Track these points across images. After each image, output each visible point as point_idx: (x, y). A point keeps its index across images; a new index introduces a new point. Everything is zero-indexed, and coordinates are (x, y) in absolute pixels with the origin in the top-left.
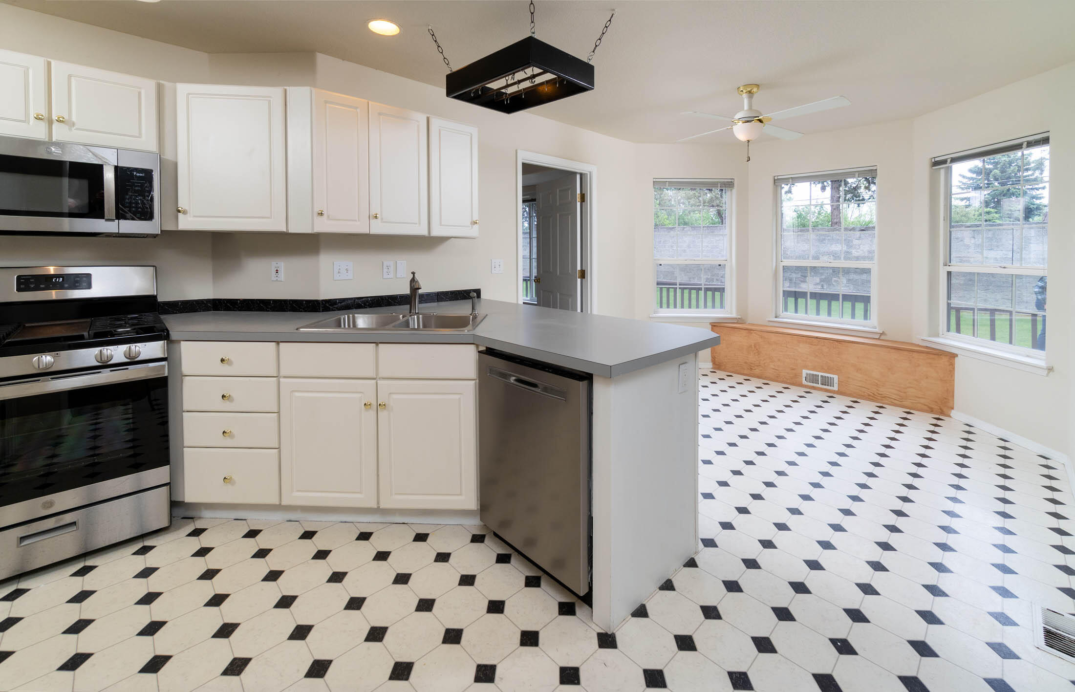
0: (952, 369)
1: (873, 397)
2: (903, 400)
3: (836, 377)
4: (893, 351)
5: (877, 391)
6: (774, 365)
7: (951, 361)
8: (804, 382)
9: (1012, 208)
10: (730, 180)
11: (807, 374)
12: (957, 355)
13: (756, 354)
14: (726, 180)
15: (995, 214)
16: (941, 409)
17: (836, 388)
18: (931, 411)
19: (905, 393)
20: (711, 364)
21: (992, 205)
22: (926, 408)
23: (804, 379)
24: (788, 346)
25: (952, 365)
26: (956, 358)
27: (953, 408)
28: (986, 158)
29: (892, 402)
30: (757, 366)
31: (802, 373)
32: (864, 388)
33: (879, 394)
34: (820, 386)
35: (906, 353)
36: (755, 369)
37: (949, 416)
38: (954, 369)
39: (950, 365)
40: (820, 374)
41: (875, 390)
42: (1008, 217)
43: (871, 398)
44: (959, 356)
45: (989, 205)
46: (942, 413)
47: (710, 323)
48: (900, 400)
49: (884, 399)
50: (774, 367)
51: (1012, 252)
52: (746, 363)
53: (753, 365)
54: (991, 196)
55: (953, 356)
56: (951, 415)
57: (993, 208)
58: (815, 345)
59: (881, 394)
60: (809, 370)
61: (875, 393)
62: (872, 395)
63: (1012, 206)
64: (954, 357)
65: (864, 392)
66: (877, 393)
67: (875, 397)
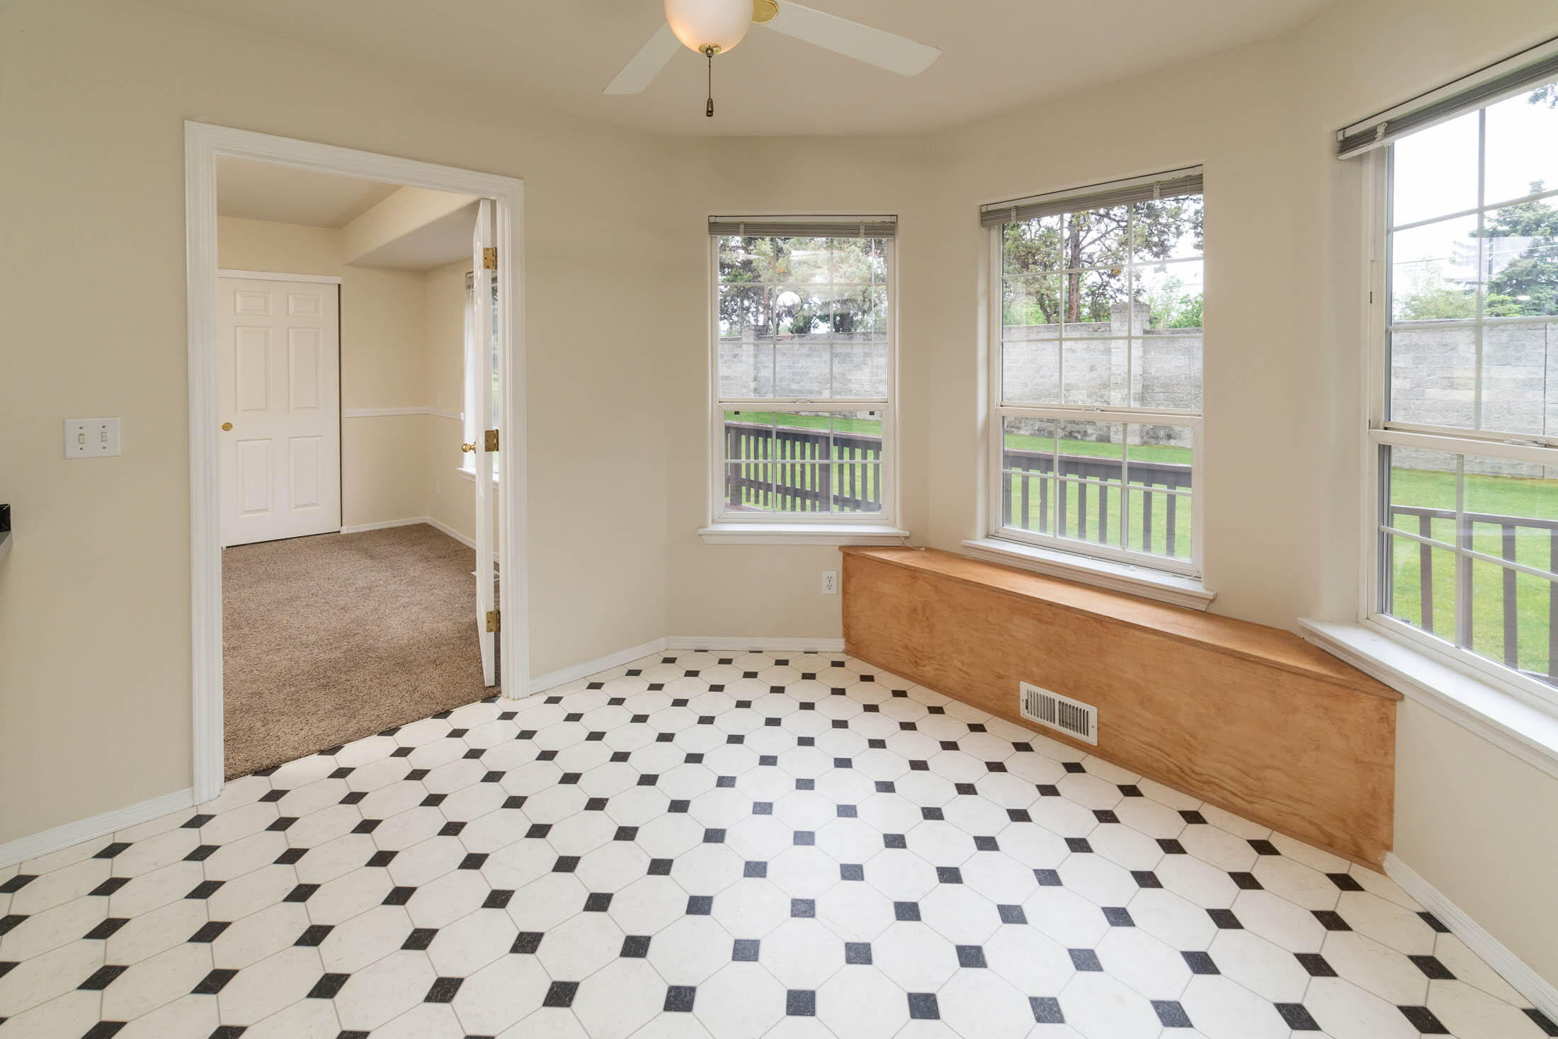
0: (1387, 735)
1: (1180, 777)
2: (1255, 800)
3: (1093, 712)
4: (1231, 660)
5: (1190, 765)
6: (962, 662)
7: (1384, 710)
8: (1024, 713)
9: (1539, 295)
10: (887, 219)
11: (1030, 694)
12: (1402, 697)
13: (927, 630)
14: (878, 220)
15: (1512, 305)
16: (1356, 843)
17: (1092, 739)
18: (1328, 844)
20: (842, 641)
21: (1509, 290)
22: (1314, 832)
23: (1023, 705)
24: (990, 618)
25: (1388, 721)
26: (1398, 704)
27: (1389, 848)
29: (1226, 800)
30: (929, 658)
31: (1018, 689)
32: (1159, 749)
33: (1194, 773)
34: (1056, 726)
35: (1261, 670)
36: (924, 666)
37: (1379, 869)
38: (1393, 732)
39: (1382, 720)
40: (1058, 697)
41: (1185, 759)
42: (1535, 310)
43: (1173, 777)
44: (1407, 700)
45: (1502, 290)
46: (1358, 856)
47: (841, 548)
48: (1245, 797)
49: (1205, 787)
50: (960, 665)
51: (1543, 368)
52: (906, 647)
53: (919, 655)
54: (1507, 276)
55: (1392, 696)
56: (1385, 865)
57: (1509, 294)
58: (1047, 623)
59: (1200, 774)
60: (1036, 683)
61: (1186, 769)
62: (1178, 772)
63: (1541, 291)
64: (1394, 701)
65: (1158, 761)
66: (1189, 768)
67: (1185, 781)
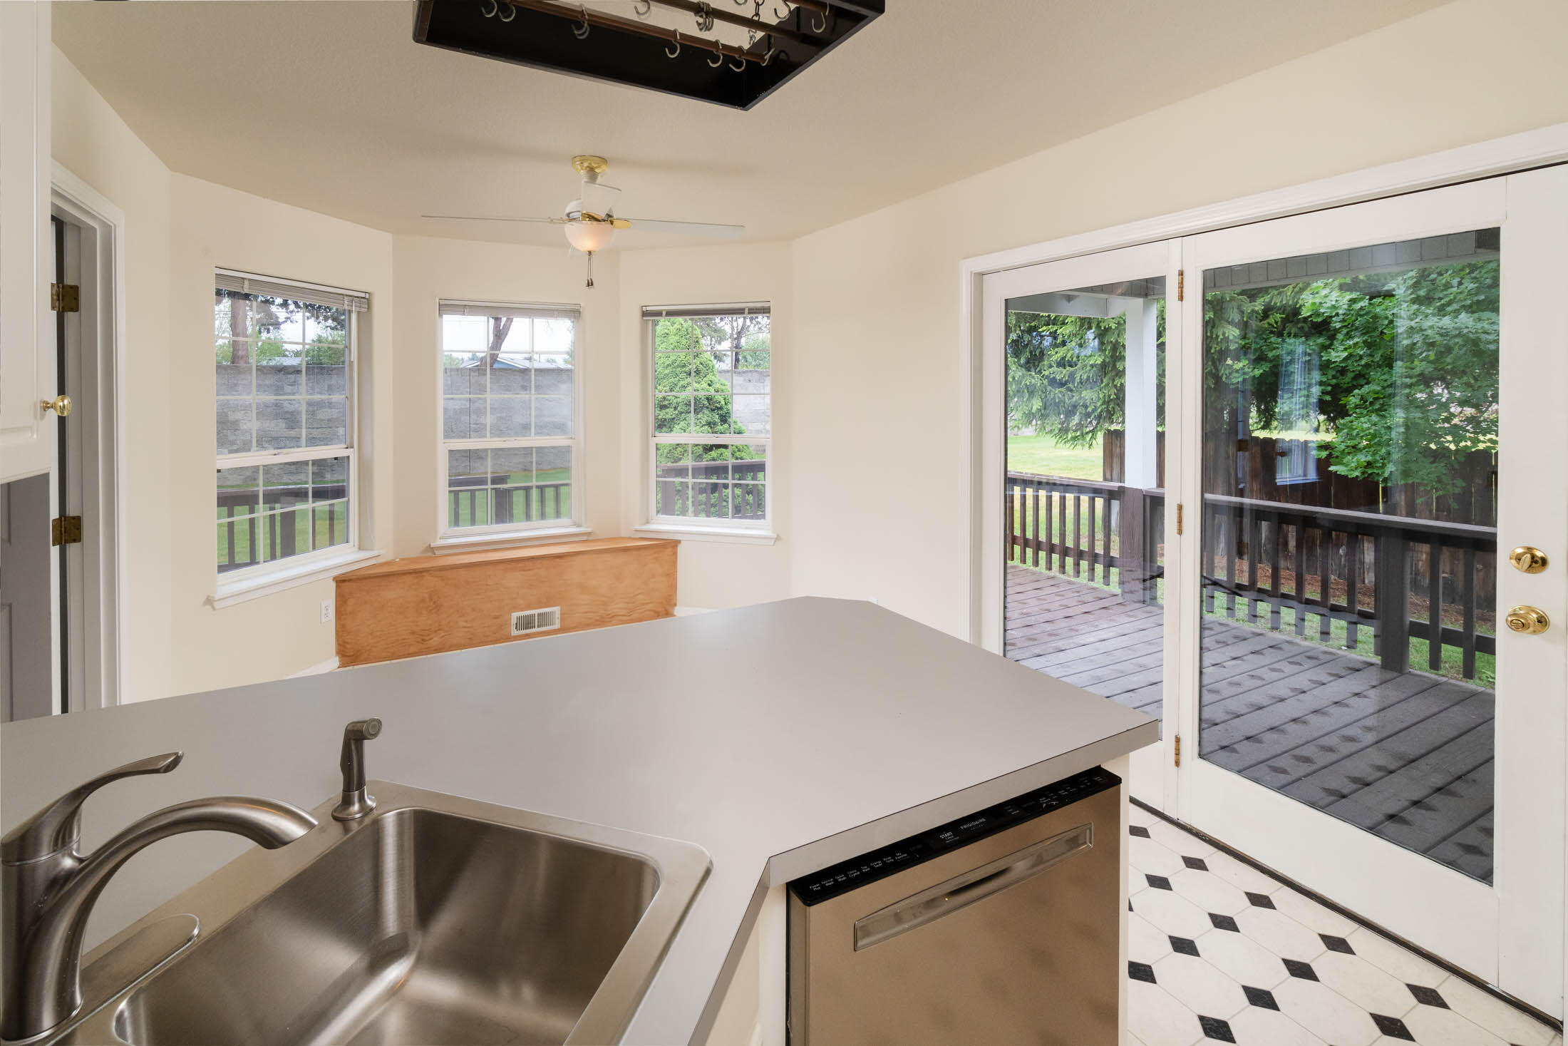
0: (675, 560)
3: (557, 610)
5: (606, 612)
6: (465, 621)
7: (673, 550)
8: (514, 632)
10: (362, 295)
11: (518, 618)
12: (679, 542)
13: (434, 611)
14: (356, 294)
16: (665, 610)
17: (557, 625)
18: (657, 615)
19: (634, 602)
20: (337, 658)
22: (652, 614)
23: (513, 628)
24: (489, 582)
25: (675, 555)
27: (676, 605)
28: (688, 318)
30: (436, 632)
31: (510, 619)
32: (591, 612)
33: (607, 615)
34: (535, 629)
37: (674, 615)
40: (537, 612)
41: (603, 610)
44: (682, 542)
46: (667, 614)
47: (335, 578)
50: (465, 625)
55: (674, 544)
56: (675, 613)
58: (529, 570)
59: (610, 614)
60: (522, 609)
61: (604, 615)
64: (678, 544)
